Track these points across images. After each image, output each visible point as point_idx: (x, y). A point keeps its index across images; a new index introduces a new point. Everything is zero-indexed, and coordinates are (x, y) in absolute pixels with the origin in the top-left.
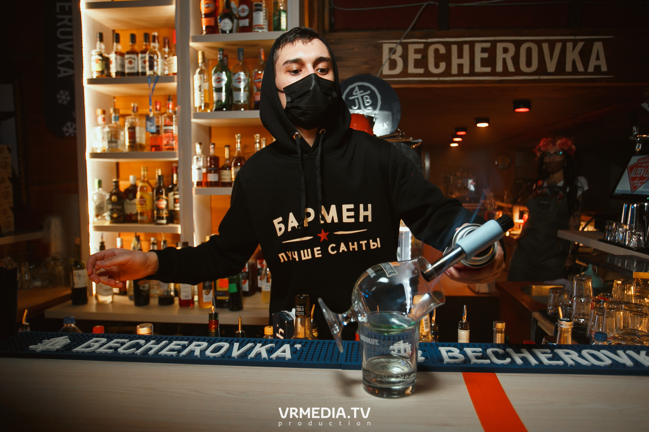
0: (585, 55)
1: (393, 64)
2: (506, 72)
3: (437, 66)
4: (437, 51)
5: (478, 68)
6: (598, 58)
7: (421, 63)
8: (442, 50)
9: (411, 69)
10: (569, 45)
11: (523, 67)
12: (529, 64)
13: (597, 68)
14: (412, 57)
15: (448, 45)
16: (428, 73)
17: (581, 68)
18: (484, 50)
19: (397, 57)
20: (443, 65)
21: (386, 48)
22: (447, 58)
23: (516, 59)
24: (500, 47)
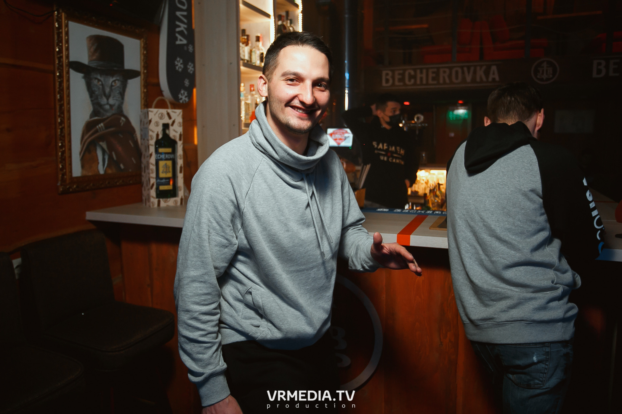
0: (487, 73)
1: (387, 81)
2: (445, 83)
3: (410, 81)
4: (410, 74)
5: (430, 81)
6: (494, 74)
7: (402, 80)
8: (412, 73)
9: (397, 83)
10: (478, 68)
11: (454, 80)
12: (457, 78)
13: (494, 79)
14: (397, 77)
15: (415, 70)
16: (405, 85)
17: (484, 79)
18: (433, 73)
19: (389, 77)
20: (413, 81)
21: (384, 73)
22: (415, 77)
23: (450, 76)
24: (441, 70)
